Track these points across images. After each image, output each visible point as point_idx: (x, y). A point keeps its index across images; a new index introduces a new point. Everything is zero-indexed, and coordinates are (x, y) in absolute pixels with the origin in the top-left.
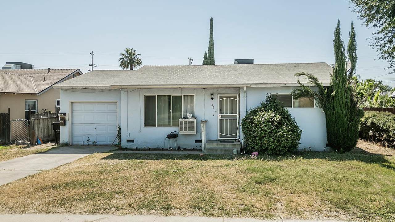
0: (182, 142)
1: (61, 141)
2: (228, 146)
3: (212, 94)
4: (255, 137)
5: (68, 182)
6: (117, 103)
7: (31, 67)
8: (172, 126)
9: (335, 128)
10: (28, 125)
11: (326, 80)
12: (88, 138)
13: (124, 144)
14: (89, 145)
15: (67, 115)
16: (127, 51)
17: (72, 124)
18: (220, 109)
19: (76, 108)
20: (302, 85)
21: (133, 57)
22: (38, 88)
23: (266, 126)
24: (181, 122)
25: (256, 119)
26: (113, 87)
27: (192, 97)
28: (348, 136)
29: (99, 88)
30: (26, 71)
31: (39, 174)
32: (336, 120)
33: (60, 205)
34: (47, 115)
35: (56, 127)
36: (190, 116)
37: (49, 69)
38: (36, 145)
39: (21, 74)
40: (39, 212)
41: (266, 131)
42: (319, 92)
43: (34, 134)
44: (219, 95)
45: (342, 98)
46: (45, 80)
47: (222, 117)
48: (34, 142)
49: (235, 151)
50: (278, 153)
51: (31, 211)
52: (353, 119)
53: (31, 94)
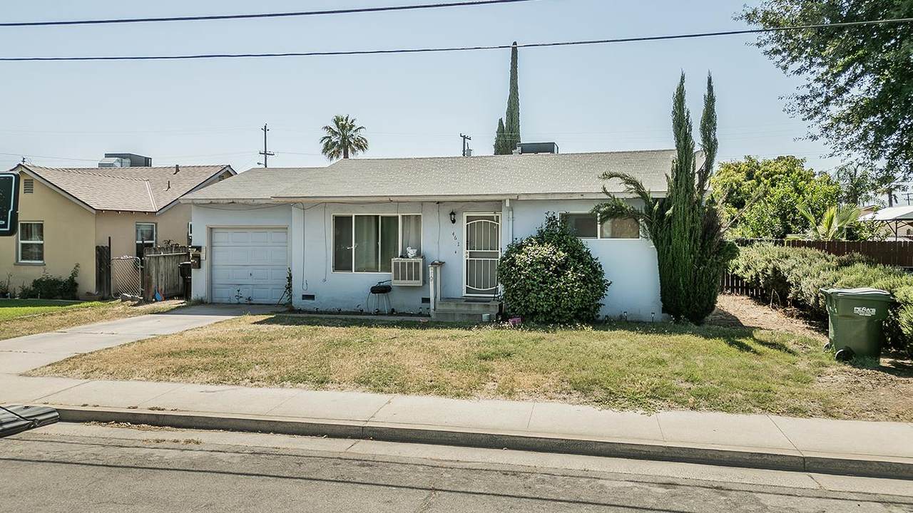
0: (398, 300)
1: (194, 296)
2: (477, 308)
3: (453, 213)
4: (515, 290)
5: (193, 349)
6: (287, 228)
7: (147, 162)
8: (381, 271)
9: (671, 277)
10: (139, 267)
11: (658, 186)
12: (239, 291)
13: (297, 302)
14: (239, 303)
15: (203, 250)
16: (337, 121)
17: (211, 266)
18: (467, 241)
19: (219, 237)
20: (610, 196)
21: (349, 134)
22: (158, 201)
23: (535, 271)
24: (396, 264)
25: (520, 258)
26: (276, 200)
27: (418, 218)
28: (695, 293)
29: (256, 202)
30: (139, 169)
31: (152, 340)
32: (674, 262)
33: (176, 373)
34: (172, 250)
35: (185, 272)
36: (411, 252)
37: (177, 166)
38: (154, 302)
39: (131, 175)
40: (147, 379)
41: (534, 280)
42: (646, 209)
43: (149, 282)
44: (465, 215)
45: (685, 219)
46: (169, 187)
47: (471, 255)
48: (150, 297)
49: (485, 316)
50: (556, 319)
51: (137, 378)
52: (706, 259)
53: (145, 212)
